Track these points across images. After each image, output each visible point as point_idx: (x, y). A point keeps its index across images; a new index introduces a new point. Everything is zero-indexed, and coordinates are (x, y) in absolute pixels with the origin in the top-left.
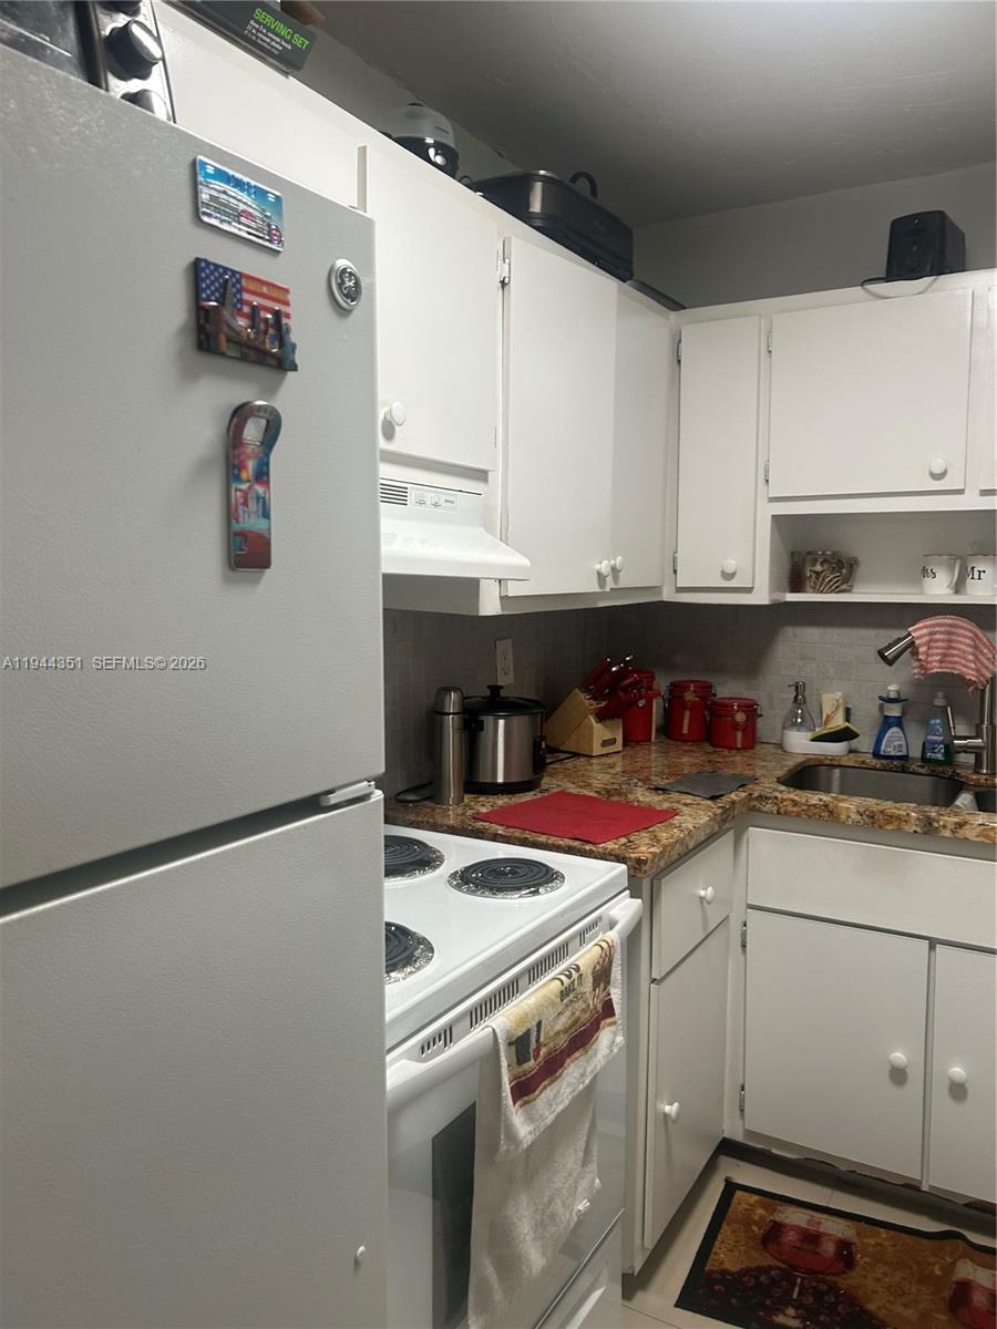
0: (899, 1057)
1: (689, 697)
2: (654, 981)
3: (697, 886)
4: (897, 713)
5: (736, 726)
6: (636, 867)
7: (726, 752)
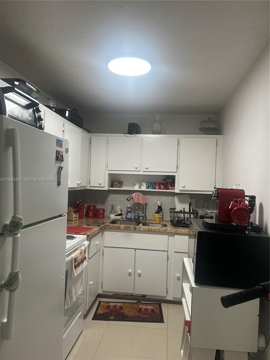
0: (130, 271)
1: (92, 208)
2: (89, 258)
3: (96, 241)
4: (130, 210)
5: (101, 214)
6: (88, 236)
7: (99, 219)
